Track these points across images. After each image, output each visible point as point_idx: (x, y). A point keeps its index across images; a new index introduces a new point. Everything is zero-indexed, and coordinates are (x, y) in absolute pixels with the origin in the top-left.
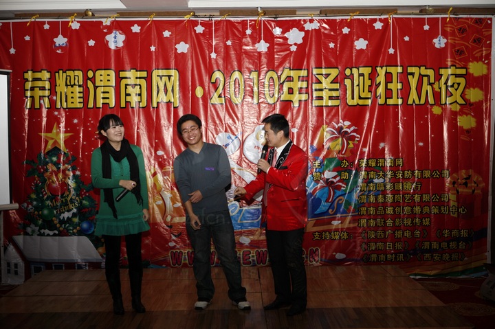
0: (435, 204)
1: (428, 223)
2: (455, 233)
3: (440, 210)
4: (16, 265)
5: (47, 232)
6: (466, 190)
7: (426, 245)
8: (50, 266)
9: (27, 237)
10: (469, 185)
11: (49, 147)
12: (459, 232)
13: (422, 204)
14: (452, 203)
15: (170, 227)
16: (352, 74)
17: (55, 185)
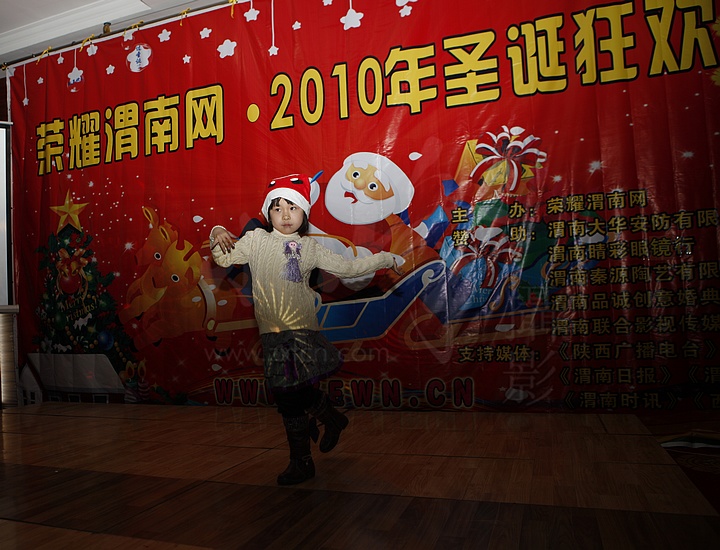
1: (715, 326)
4: (33, 395)
5: (60, 347)
8: (65, 396)
9: (43, 354)
11: (61, 225)
15: (213, 339)
16: (522, 37)
17: (67, 279)
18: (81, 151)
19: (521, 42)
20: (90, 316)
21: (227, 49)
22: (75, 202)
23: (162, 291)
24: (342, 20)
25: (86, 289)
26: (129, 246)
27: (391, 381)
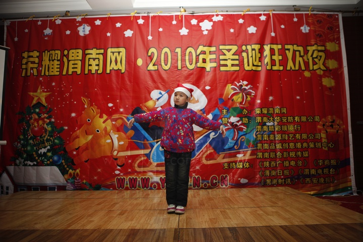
0: (312, 141)
1: (307, 155)
2: (326, 162)
3: (315, 145)
4: (7, 188)
5: (29, 163)
6: (332, 131)
7: (307, 171)
8: (30, 188)
9: (16, 167)
10: (334, 127)
11: (34, 102)
12: (330, 161)
13: (302, 141)
14: (324, 140)
15: (116, 159)
16: (247, 50)
17: (36, 129)
18: (49, 67)
19: (247, 51)
20: (49, 147)
21: (128, 33)
22: (44, 91)
23: (90, 137)
24: (180, 31)
25: (47, 134)
26: (73, 115)
27: (196, 177)
